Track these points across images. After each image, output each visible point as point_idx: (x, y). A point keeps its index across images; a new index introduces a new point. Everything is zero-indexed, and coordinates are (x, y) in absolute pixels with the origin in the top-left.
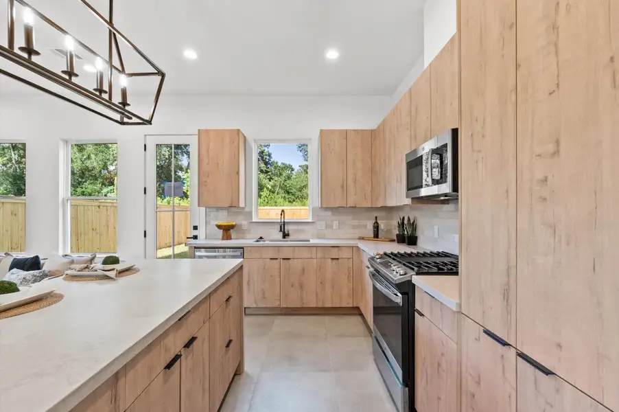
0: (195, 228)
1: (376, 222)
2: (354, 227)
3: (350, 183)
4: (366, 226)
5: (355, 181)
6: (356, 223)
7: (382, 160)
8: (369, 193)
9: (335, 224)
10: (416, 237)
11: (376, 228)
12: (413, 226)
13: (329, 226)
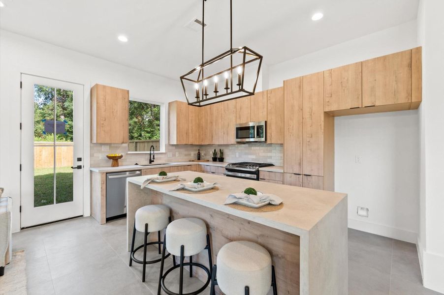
0: (79, 159)
1: (199, 152)
2: (186, 155)
3: (190, 131)
4: (190, 155)
5: (192, 130)
6: (187, 153)
7: (209, 122)
8: (197, 137)
9: (177, 154)
10: (223, 158)
11: (199, 154)
12: (222, 153)
13: (174, 155)
